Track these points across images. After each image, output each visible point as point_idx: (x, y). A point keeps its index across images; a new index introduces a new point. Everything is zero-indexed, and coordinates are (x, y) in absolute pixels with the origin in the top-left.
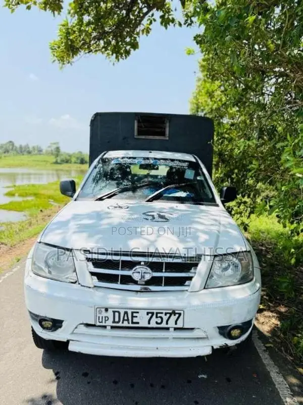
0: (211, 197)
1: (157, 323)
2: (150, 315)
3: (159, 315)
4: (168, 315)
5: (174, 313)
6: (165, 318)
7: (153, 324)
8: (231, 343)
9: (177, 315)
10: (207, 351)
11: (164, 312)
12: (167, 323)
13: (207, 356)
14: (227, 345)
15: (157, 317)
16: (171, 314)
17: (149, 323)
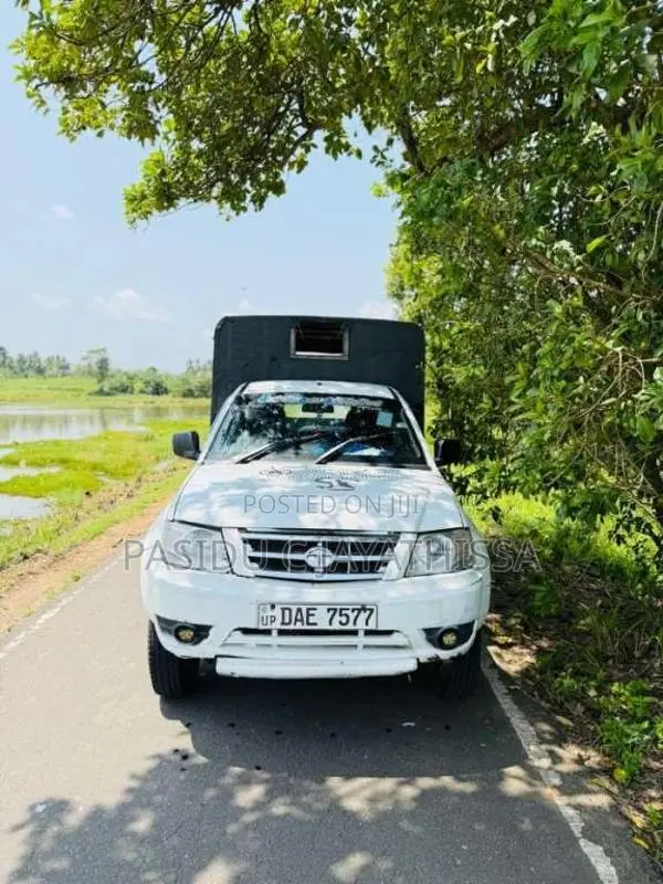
0: (419, 455)
1: (341, 623)
2: (332, 612)
3: (344, 612)
4: (356, 612)
5: (364, 609)
6: (352, 616)
7: (336, 626)
8: (445, 655)
9: (368, 612)
10: (411, 666)
11: (351, 607)
12: (355, 623)
13: (411, 673)
14: (438, 657)
15: (341, 615)
16: (359, 610)
17: (330, 624)
